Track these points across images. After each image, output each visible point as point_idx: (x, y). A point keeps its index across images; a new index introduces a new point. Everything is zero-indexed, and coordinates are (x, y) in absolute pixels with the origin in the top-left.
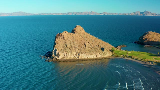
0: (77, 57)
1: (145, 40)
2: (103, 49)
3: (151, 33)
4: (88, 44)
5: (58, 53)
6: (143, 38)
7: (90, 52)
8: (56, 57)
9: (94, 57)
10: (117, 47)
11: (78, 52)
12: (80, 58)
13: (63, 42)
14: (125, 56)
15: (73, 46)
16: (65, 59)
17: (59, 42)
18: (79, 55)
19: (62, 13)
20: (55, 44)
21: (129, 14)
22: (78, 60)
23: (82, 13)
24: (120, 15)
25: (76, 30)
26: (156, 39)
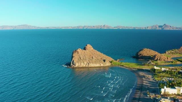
0: (87, 66)
2: (104, 61)
4: (95, 57)
5: (75, 63)
6: (139, 54)
7: (96, 62)
8: (74, 66)
9: (99, 66)
10: (117, 60)
11: (88, 62)
12: (89, 66)
13: (78, 56)
14: (119, 65)
15: (85, 58)
16: (80, 66)
17: (76, 56)
18: (88, 64)
19: (71, 27)
20: (72, 57)
21: (146, 28)
22: (88, 68)
23: (94, 26)
24: (136, 29)
25: (87, 48)
26: (148, 54)
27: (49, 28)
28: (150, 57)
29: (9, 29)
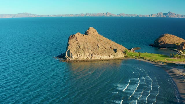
0: (89, 58)
1: (160, 43)
2: (115, 50)
3: (167, 36)
4: (101, 45)
5: (72, 54)
6: (159, 41)
7: (102, 53)
8: (70, 58)
9: (107, 58)
10: (130, 49)
11: (91, 53)
12: (93, 58)
13: (76, 43)
14: (137, 57)
15: (86, 47)
16: (78, 59)
17: (73, 43)
18: (92, 55)
19: (73, 15)
20: (68, 45)
21: (150, 16)
22: (91, 61)
23: (96, 14)
25: (90, 32)
26: (171, 42)
28: (175, 45)
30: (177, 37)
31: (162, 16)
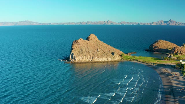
0: (90, 60)
1: (154, 48)
2: (113, 54)
3: (161, 41)
4: (101, 49)
5: (75, 57)
6: (153, 46)
7: (102, 56)
8: (73, 60)
9: (106, 60)
10: (127, 54)
11: (92, 56)
12: (94, 60)
13: (79, 47)
14: (132, 60)
15: (87, 50)
16: (81, 61)
17: (76, 47)
18: (92, 58)
19: (74, 23)
20: (72, 49)
21: (151, 24)
22: (92, 63)
23: (97, 22)
24: (141, 24)
25: (90, 38)
26: (165, 47)
27: (51, 24)
28: (168, 49)
29: (10, 25)
30: (170, 42)
31: (163, 24)
